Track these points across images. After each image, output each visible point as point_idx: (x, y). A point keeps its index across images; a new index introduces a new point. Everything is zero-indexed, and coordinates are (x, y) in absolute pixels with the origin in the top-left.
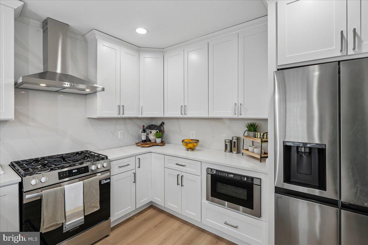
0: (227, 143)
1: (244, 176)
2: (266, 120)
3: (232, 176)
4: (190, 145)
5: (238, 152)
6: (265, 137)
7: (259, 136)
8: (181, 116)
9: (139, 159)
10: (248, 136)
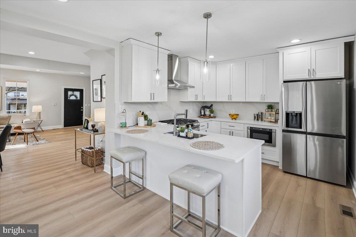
0: (255, 116)
1: (268, 129)
2: (278, 103)
3: (261, 129)
4: (235, 117)
5: (262, 120)
6: (277, 111)
7: (274, 111)
8: (228, 101)
9: (208, 123)
10: (268, 111)
